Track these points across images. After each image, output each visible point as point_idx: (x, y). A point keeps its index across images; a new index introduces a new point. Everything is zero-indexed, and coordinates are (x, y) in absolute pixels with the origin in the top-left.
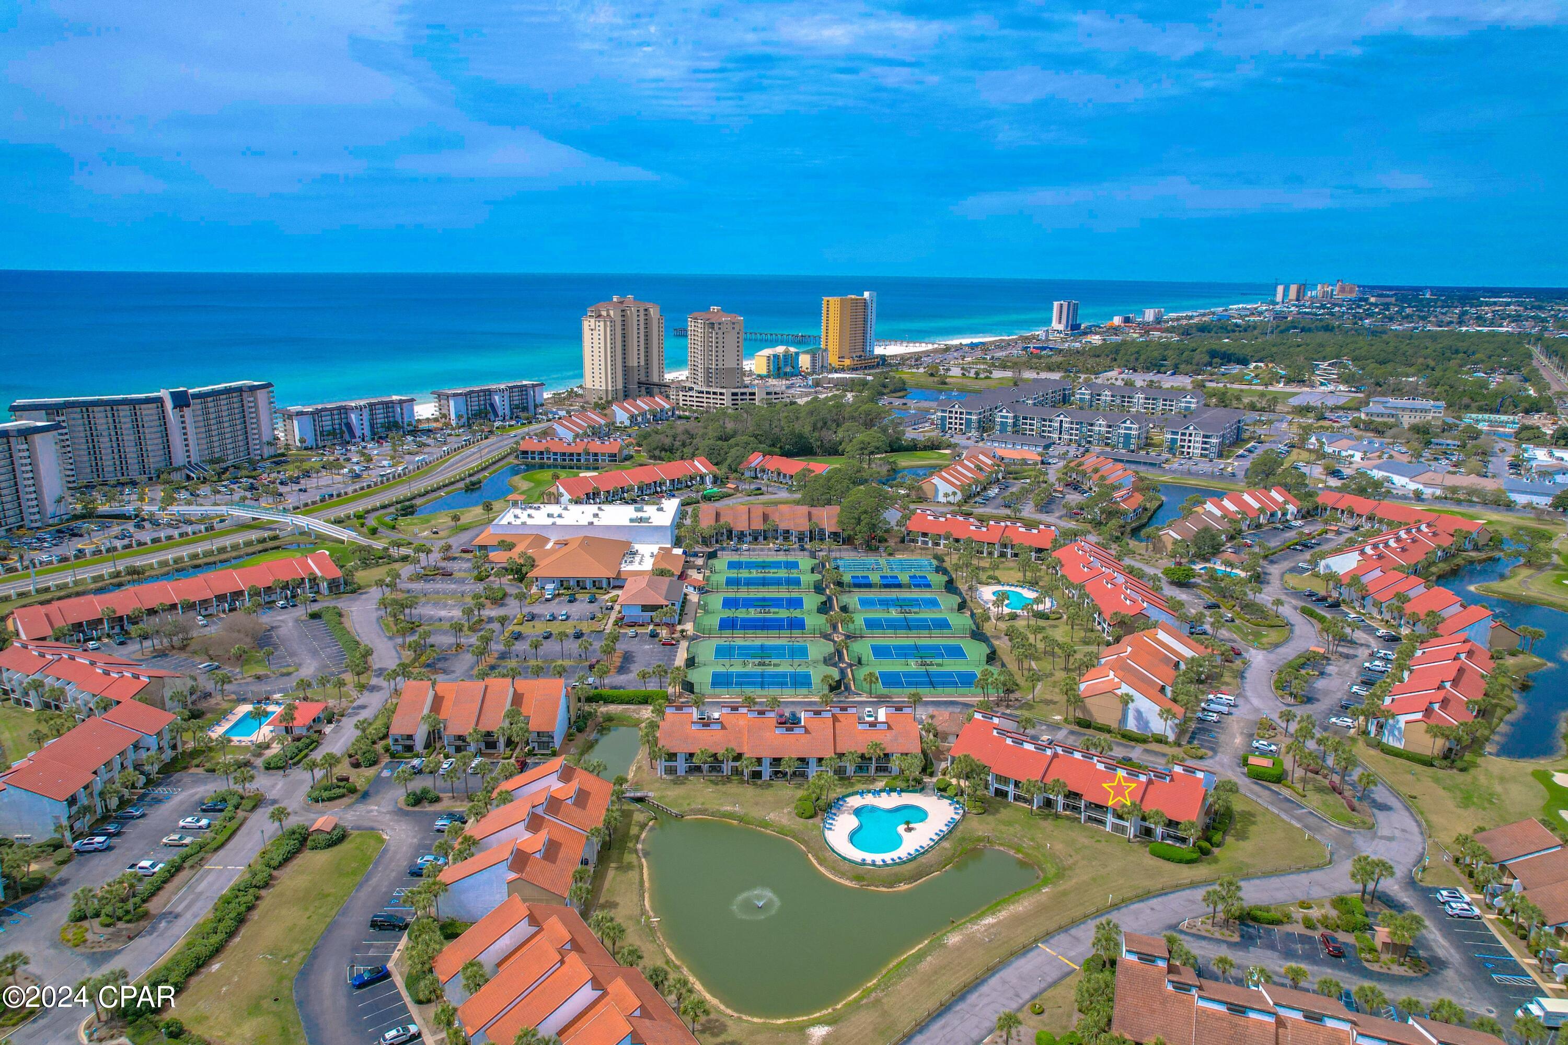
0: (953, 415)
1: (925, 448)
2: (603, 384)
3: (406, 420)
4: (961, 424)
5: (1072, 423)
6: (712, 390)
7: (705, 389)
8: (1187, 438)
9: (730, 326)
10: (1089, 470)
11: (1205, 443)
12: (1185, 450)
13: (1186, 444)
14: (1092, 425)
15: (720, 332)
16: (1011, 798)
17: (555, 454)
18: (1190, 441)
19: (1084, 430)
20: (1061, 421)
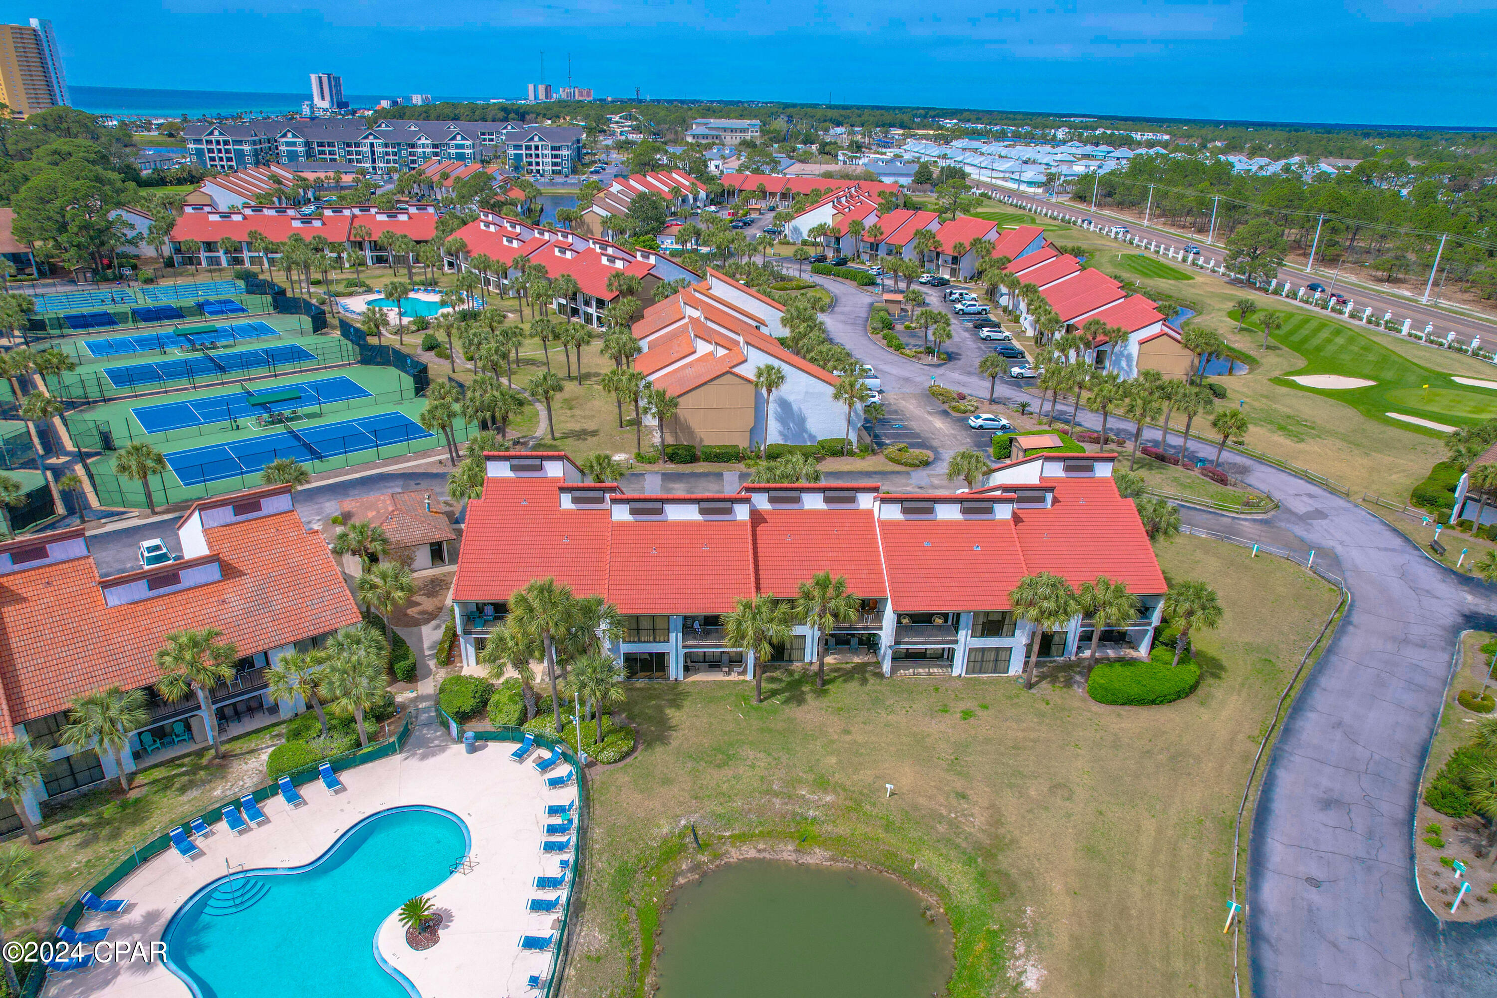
0: (214, 146)
4: (230, 159)
5: (386, 146)
8: (533, 152)
10: (436, 178)
11: (556, 157)
12: (534, 167)
13: (533, 160)
14: (413, 146)
16: (675, 669)
18: (537, 156)
19: (404, 153)
20: (372, 145)
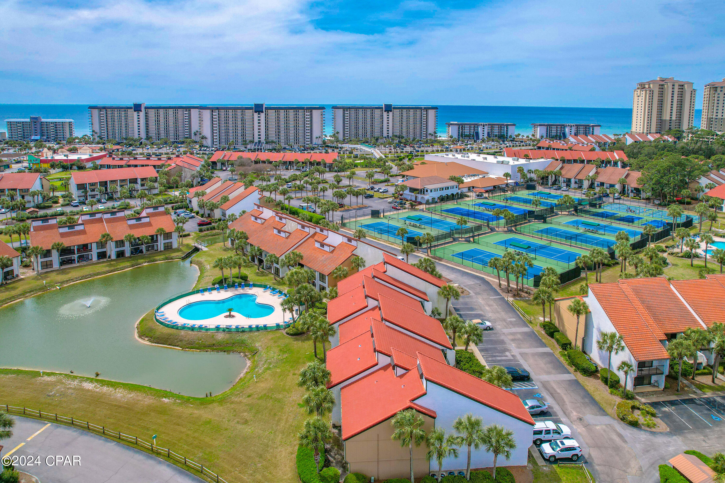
2: (641, 129)
3: (509, 135)
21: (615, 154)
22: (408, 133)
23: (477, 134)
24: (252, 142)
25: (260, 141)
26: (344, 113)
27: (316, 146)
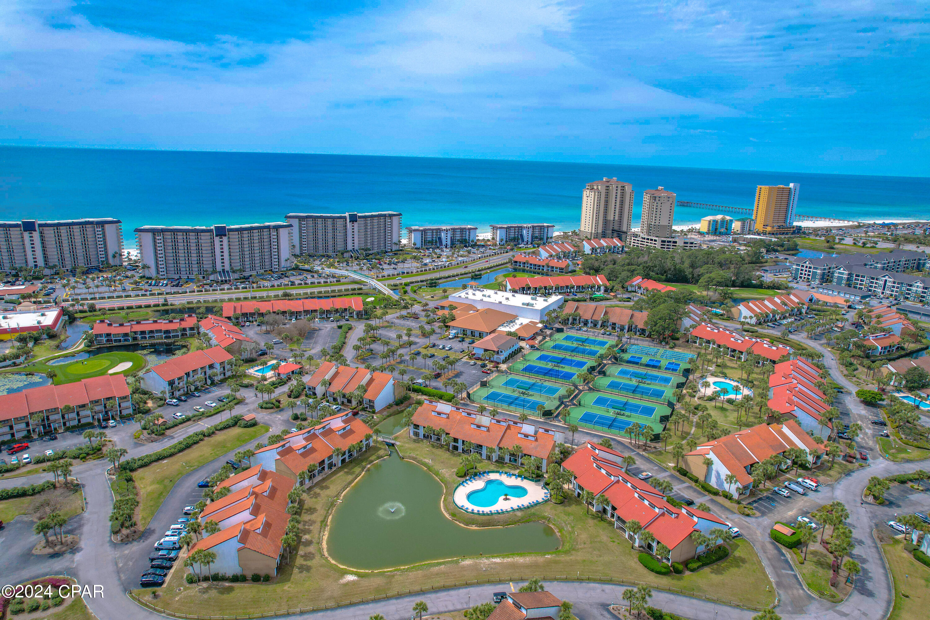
0: (804, 269)
1: (769, 288)
2: (590, 229)
3: (471, 239)
4: (809, 275)
5: (894, 283)
6: (650, 238)
7: (646, 237)
9: (666, 199)
14: (911, 286)
15: (659, 203)
17: (531, 265)
19: (904, 288)
20: (886, 281)
21: (598, 278)
22: (372, 243)
23: (440, 239)
24: (214, 272)
25: (224, 270)
26: (300, 223)
27: (285, 269)
